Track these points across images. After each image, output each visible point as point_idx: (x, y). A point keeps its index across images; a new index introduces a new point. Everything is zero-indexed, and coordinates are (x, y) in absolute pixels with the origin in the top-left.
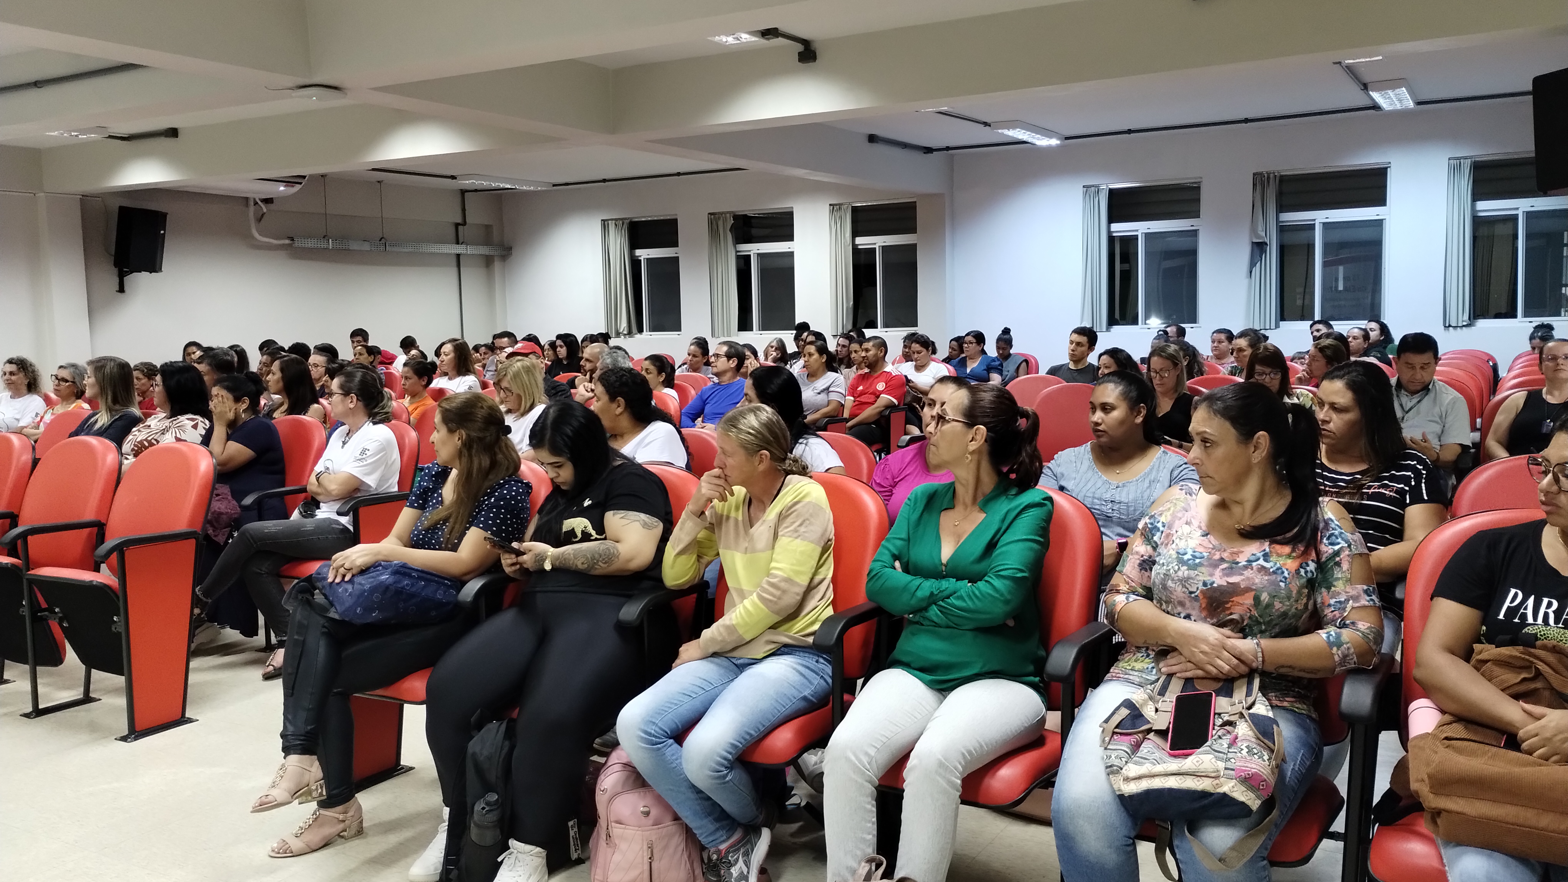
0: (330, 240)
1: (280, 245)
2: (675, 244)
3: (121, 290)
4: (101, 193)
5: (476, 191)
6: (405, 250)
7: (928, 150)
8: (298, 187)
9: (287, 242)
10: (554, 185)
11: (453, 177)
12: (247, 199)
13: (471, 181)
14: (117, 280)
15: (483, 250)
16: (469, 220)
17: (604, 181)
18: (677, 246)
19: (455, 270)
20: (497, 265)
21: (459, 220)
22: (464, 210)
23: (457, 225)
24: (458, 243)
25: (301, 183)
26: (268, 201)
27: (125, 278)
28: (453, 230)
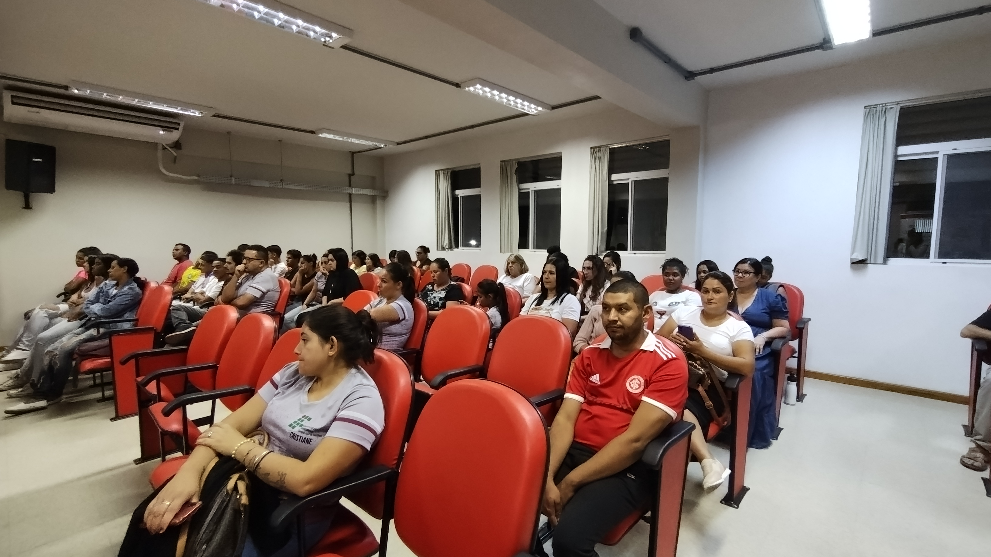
0: (233, 178)
3: (27, 206)
5: (359, 152)
6: (300, 188)
7: (690, 75)
9: (196, 178)
10: (398, 144)
11: (313, 132)
12: (156, 144)
15: (369, 192)
16: (355, 173)
18: (480, 187)
19: (348, 204)
20: (379, 202)
21: (350, 172)
22: (353, 165)
23: (350, 175)
24: (350, 186)
25: (177, 129)
26: (176, 147)
27: (28, 198)
28: (347, 178)
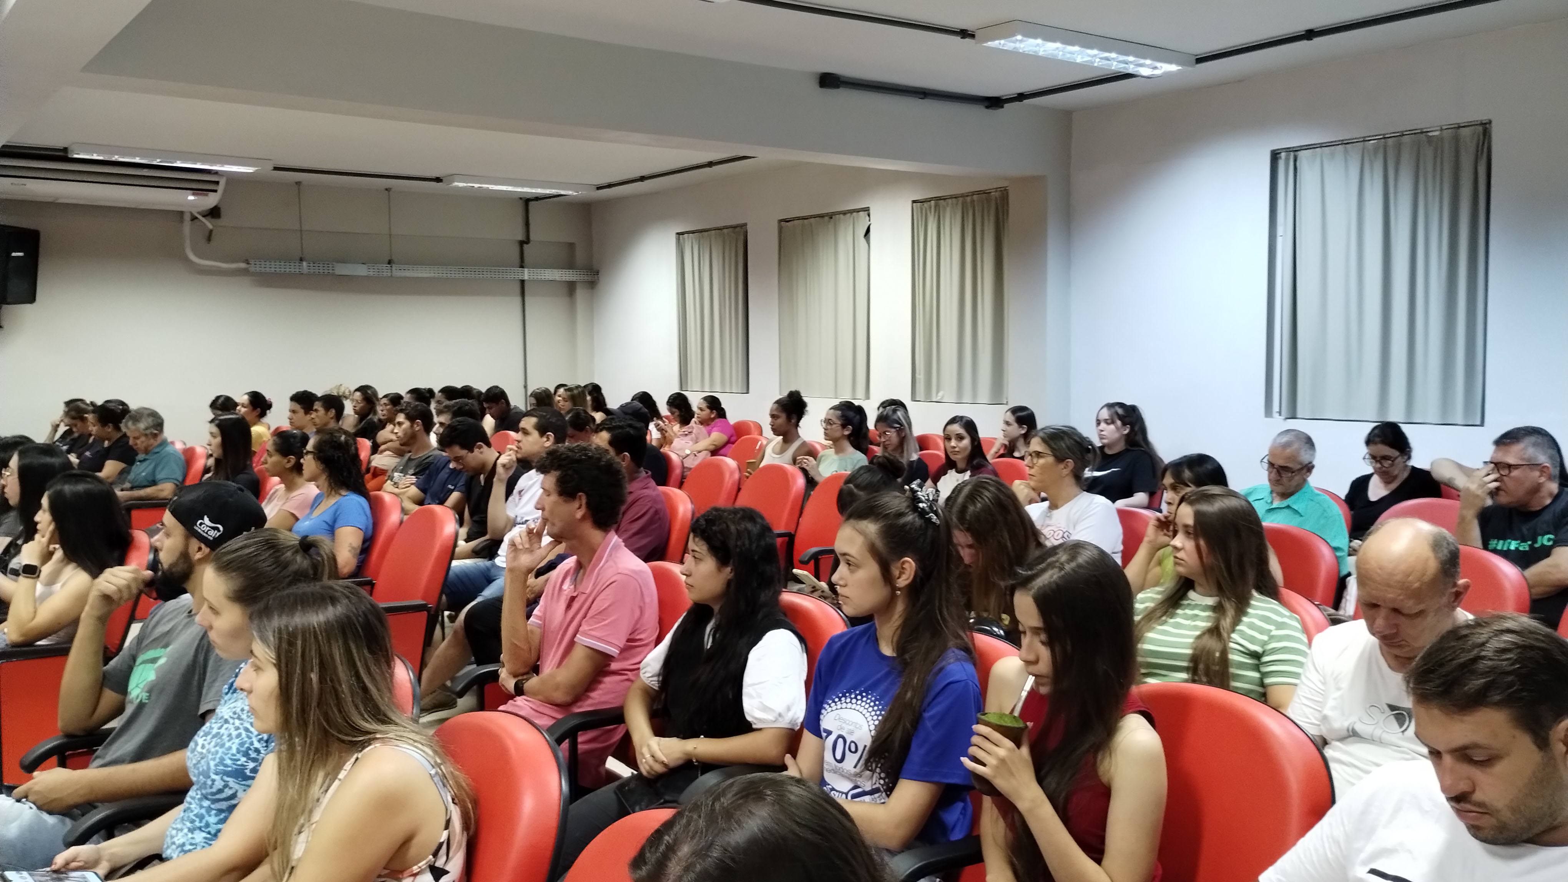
0: (305, 263)
1: (234, 270)
5: (537, 198)
6: (424, 275)
7: (991, 102)
9: (243, 265)
10: (599, 188)
12: (181, 213)
15: (557, 275)
16: (537, 237)
17: (642, 179)
19: (518, 299)
20: (581, 293)
21: (520, 237)
22: (527, 224)
23: (522, 243)
25: (215, 191)
26: (211, 215)
28: (517, 250)
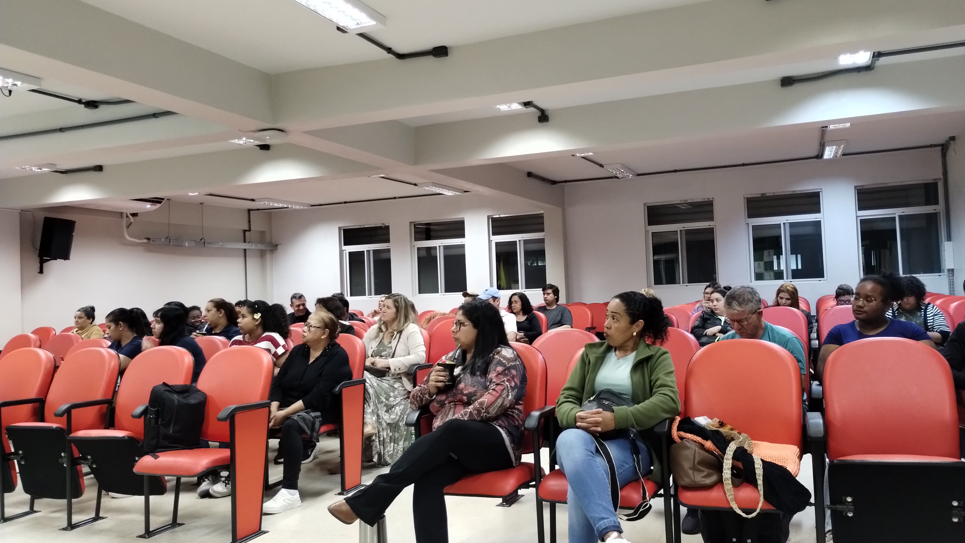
0: (171, 241)
1: (140, 243)
2: (387, 241)
3: (41, 272)
4: (32, 209)
5: (258, 210)
6: (216, 246)
7: (554, 182)
8: (158, 205)
9: (145, 241)
10: (312, 206)
11: (253, 200)
12: (122, 213)
13: (264, 203)
14: (39, 265)
15: (260, 247)
16: (252, 229)
17: (345, 202)
18: (389, 242)
19: (242, 259)
20: (268, 256)
21: (247, 228)
22: (249, 222)
23: (245, 231)
24: (245, 242)
25: (160, 202)
26: (134, 215)
27: (44, 264)
28: (242, 234)
